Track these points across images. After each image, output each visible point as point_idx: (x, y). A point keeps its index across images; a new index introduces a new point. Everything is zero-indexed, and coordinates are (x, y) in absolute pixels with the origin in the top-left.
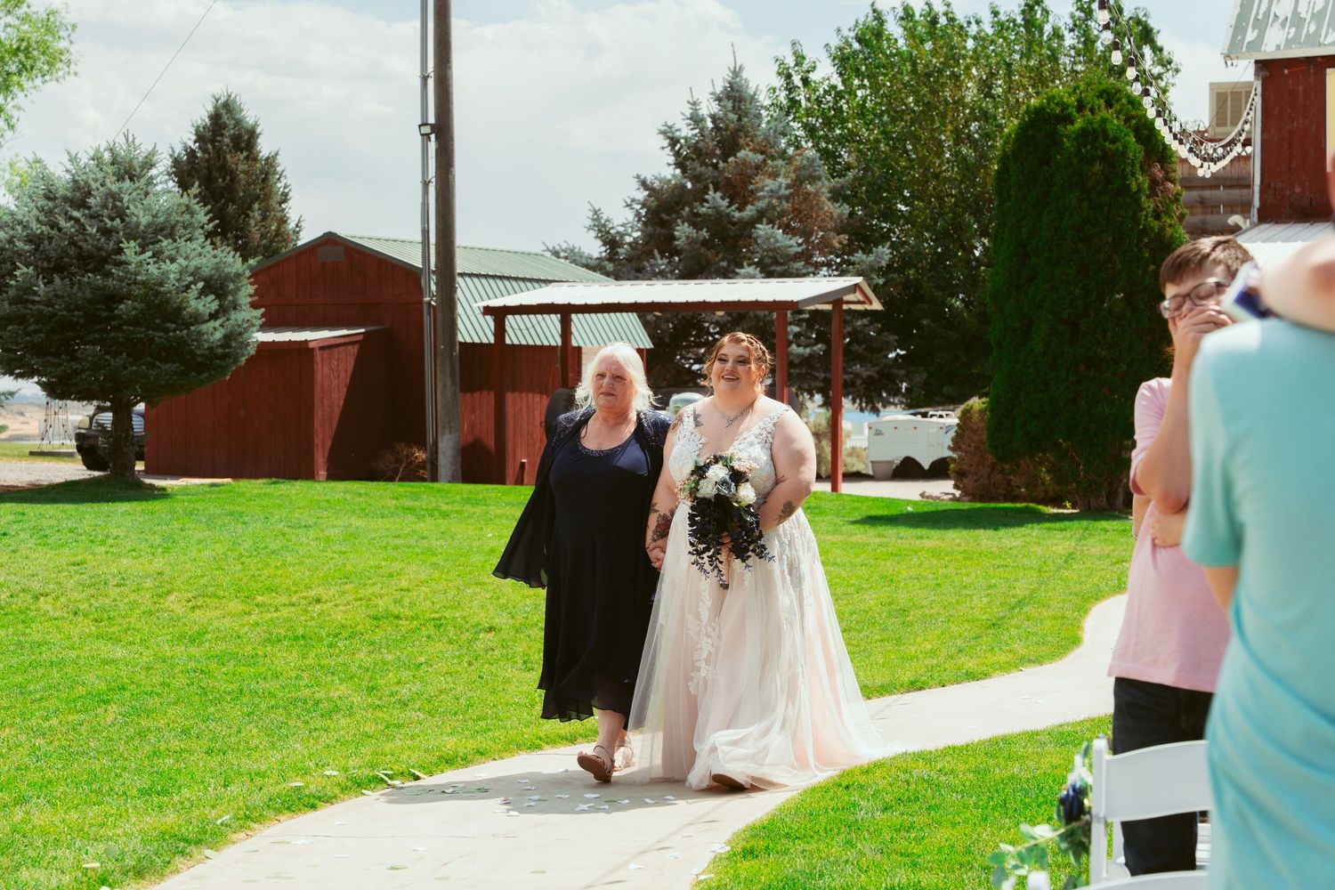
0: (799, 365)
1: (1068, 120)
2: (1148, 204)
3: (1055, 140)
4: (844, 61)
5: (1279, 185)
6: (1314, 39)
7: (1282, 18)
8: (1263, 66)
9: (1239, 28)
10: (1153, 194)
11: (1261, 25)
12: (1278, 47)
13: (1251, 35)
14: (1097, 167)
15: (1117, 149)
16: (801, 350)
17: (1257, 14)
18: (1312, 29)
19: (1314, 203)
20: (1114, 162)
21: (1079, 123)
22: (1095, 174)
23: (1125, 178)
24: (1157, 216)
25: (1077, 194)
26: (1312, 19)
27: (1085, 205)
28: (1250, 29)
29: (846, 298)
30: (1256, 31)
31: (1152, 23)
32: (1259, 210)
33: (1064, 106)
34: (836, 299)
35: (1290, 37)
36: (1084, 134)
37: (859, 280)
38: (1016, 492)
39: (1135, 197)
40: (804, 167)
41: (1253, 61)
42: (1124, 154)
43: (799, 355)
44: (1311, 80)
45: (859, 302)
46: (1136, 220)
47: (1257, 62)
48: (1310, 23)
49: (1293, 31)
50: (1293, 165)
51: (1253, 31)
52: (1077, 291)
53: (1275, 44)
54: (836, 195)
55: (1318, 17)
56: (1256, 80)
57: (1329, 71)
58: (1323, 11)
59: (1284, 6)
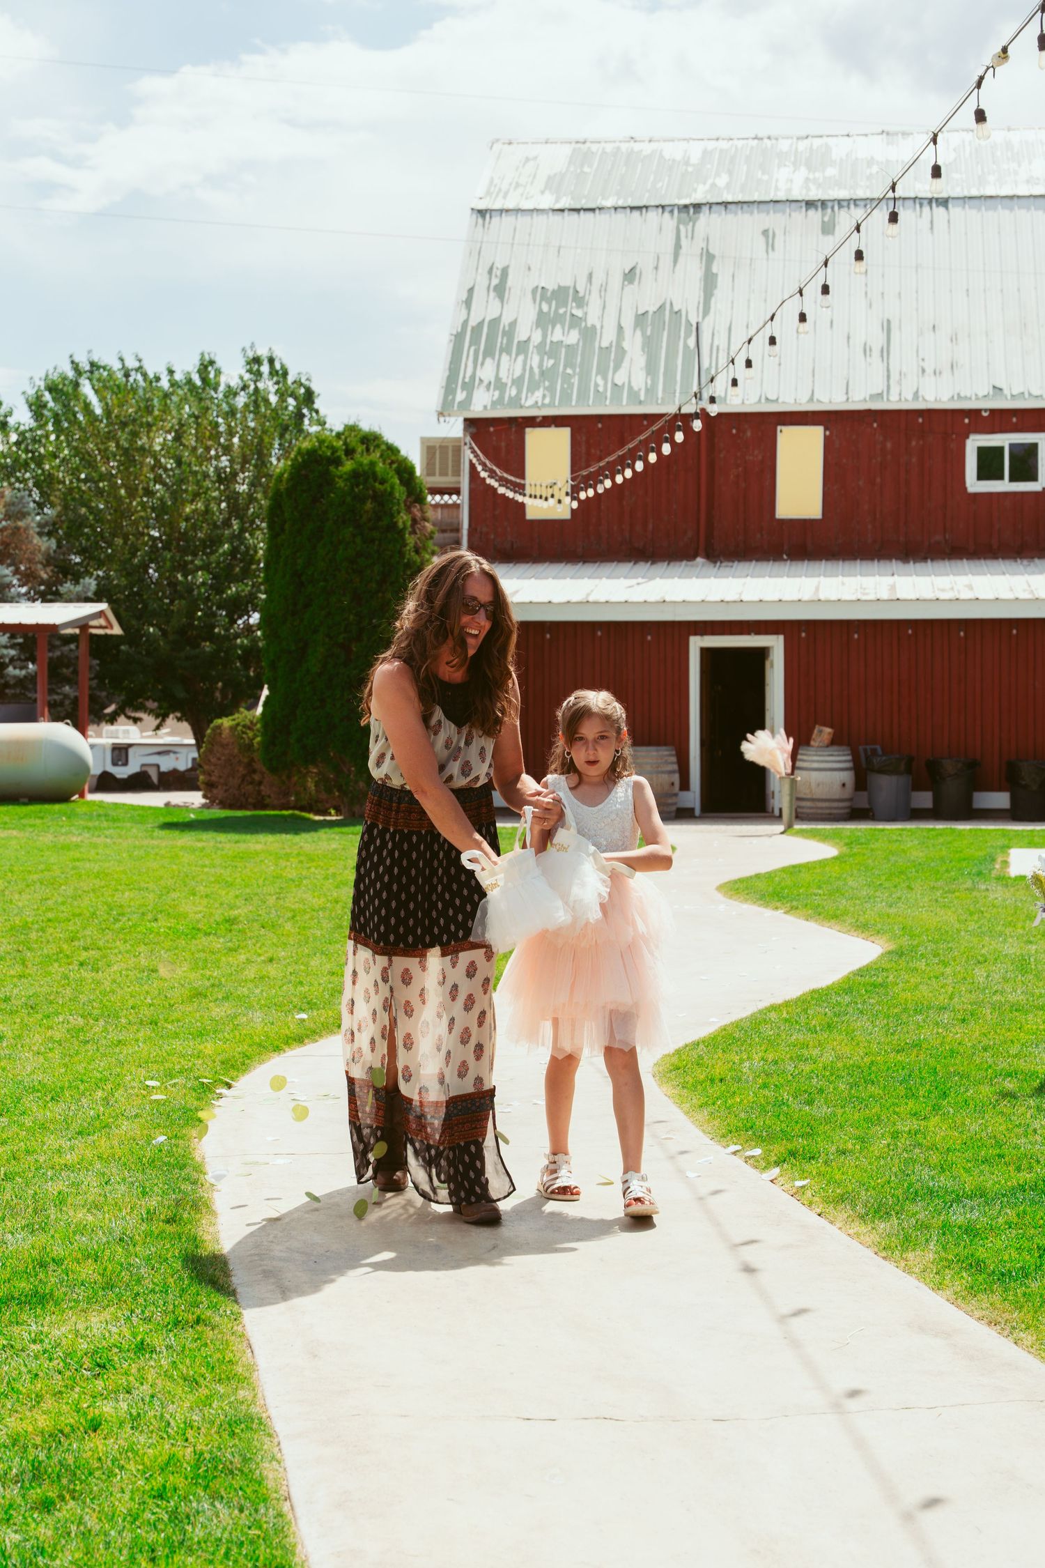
0: (14, 686)
1: (337, 462)
2: (411, 540)
3: (327, 481)
4: (37, 407)
5: (485, 529)
6: (515, 401)
7: (486, 382)
8: (470, 423)
9: (449, 389)
10: (414, 532)
11: (469, 387)
12: (485, 407)
13: (460, 396)
14: (369, 505)
15: (385, 490)
16: (17, 672)
17: (464, 377)
18: (514, 392)
19: (515, 546)
20: (383, 500)
21: (348, 466)
22: (367, 512)
23: (392, 516)
24: (417, 551)
25: (351, 529)
26: (513, 384)
27: (358, 540)
28: (459, 390)
29: (93, 623)
30: (465, 393)
31: (315, 387)
33: (334, 450)
34: (83, 624)
35: (495, 398)
36: (355, 475)
37: (103, 606)
38: (267, 801)
39: (401, 533)
40: (13, 504)
41: (461, 420)
42: (391, 494)
43: (15, 677)
44: (512, 437)
45: (101, 627)
46: (402, 555)
47: (466, 420)
48: (511, 387)
49: (497, 393)
50: (497, 512)
51: (462, 392)
52: (352, 617)
53: (482, 405)
54: (49, 530)
55: (518, 382)
56: (465, 435)
57: (528, 430)
58: (521, 378)
59: (487, 372)
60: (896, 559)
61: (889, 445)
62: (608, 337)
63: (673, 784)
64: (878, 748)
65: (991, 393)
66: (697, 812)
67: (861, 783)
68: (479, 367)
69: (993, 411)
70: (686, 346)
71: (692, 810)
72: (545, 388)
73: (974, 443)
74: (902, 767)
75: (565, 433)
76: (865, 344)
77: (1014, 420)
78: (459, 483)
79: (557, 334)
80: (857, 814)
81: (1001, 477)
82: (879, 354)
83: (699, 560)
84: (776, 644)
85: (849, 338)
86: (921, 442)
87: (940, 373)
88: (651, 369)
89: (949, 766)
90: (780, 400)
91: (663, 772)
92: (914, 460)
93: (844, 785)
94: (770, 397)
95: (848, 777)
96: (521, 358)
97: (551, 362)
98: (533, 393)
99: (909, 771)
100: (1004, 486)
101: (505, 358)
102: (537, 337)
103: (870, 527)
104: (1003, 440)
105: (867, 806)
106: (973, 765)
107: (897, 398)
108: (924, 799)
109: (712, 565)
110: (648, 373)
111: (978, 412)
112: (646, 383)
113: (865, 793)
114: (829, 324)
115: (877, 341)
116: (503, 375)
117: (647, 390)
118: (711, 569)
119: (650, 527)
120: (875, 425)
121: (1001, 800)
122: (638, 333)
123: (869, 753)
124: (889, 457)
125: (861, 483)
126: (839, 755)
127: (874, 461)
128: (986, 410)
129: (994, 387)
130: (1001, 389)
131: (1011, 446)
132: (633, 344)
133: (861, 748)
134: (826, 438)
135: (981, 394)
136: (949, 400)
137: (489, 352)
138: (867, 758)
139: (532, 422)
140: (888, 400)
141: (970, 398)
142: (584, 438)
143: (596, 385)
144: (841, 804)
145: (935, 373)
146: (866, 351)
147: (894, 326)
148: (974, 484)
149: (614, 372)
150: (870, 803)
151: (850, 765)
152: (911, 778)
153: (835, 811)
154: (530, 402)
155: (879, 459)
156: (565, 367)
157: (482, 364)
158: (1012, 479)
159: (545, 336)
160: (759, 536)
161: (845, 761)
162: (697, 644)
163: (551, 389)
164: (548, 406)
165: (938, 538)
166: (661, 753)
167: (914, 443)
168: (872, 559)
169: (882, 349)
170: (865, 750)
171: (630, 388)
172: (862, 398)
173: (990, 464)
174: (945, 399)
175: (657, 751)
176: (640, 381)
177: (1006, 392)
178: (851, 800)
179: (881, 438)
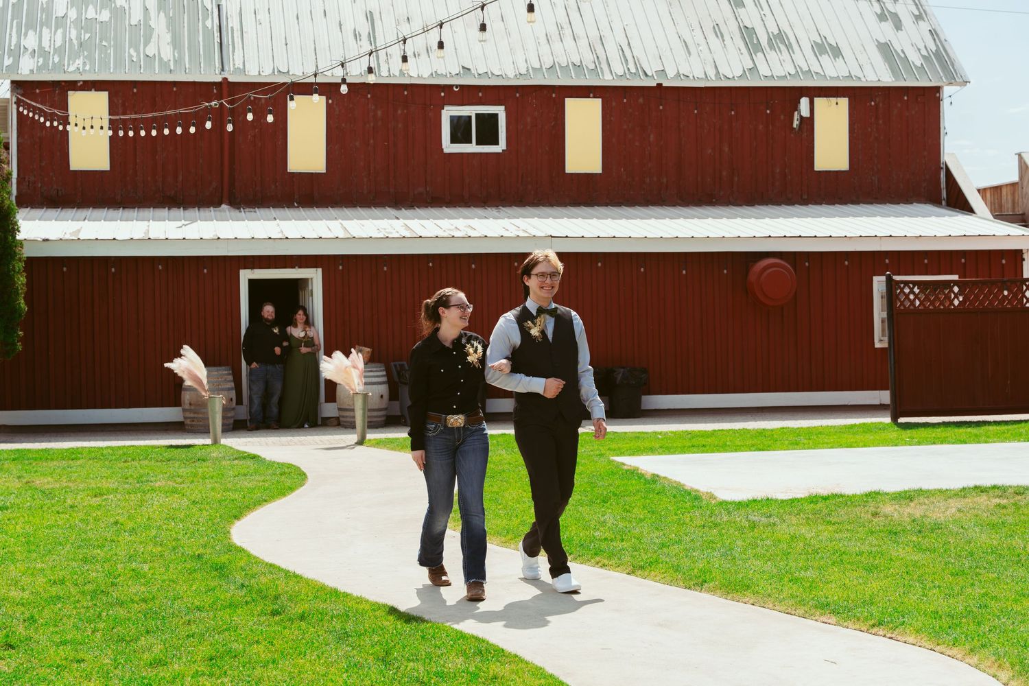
5: (32, 179)
6: (60, 66)
7: (30, 50)
8: (17, 85)
11: (15, 54)
12: (32, 71)
13: (8, 61)
17: (10, 45)
18: (57, 60)
19: (60, 193)
26: (55, 53)
28: (6, 57)
30: (11, 58)
32: (17, 197)
35: (39, 64)
41: (9, 81)
44: (56, 99)
47: (13, 82)
48: (53, 56)
49: (41, 60)
50: (43, 164)
51: (9, 58)
53: (28, 69)
55: (59, 51)
56: (12, 96)
57: (70, 93)
58: (63, 47)
59: (30, 41)
60: (389, 207)
61: (379, 113)
62: (136, 16)
63: (231, 399)
65: (462, 72)
67: (394, 394)
68: (22, 37)
69: (462, 87)
70: (205, 27)
72: (85, 57)
73: (448, 113)
75: (104, 96)
76: (355, 30)
77: (480, 94)
78: (8, 138)
79: (91, 13)
80: (392, 421)
81: (470, 142)
82: (367, 38)
83: (224, 206)
84: (315, 276)
85: (340, 25)
86: (405, 111)
87: (419, 55)
88: (176, 44)
90: (290, 73)
91: (223, 390)
92: (400, 126)
93: (382, 396)
94: (281, 70)
95: (384, 389)
96: (60, 31)
97: (88, 36)
98: (74, 61)
100: (472, 148)
101: (45, 31)
102: (73, 14)
103: (365, 180)
104: (470, 111)
105: (399, 414)
107: (387, 74)
109: (237, 211)
110: (175, 48)
111: (451, 86)
112: (174, 55)
113: (397, 403)
114: (323, 14)
115: (364, 29)
116: (45, 44)
117: (175, 61)
118: (235, 213)
119: (180, 178)
120: (369, 96)
122: (162, 14)
123: (399, 369)
124: (380, 123)
125: (357, 144)
126: (376, 371)
127: (368, 126)
128: (457, 86)
129: (463, 67)
130: (469, 69)
131: (477, 115)
132: (159, 23)
133: (392, 364)
134: (328, 106)
135: (453, 73)
136: (429, 77)
137: (31, 25)
138: (398, 373)
139: (74, 86)
140: (380, 75)
141: (446, 75)
142: (120, 101)
143: (130, 56)
144: (375, 414)
146: (357, 36)
147: (376, 16)
148: (448, 147)
149: (145, 46)
150: (401, 411)
151: (385, 379)
153: (375, 419)
154: (72, 68)
155: (372, 124)
156: (101, 40)
157: (26, 34)
158: (478, 143)
159: (80, 14)
160: (273, 187)
161: (382, 376)
162: (246, 275)
163: (90, 58)
164: (89, 71)
165: (421, 189)
166: (220, 372)
167: (399, 112)
168: (370, 207)
169: (369, 33)
170: (395, 366)
171: (161, 59)
172: (358, 73)
173: (461, 131)
174: (426, 76)
175: (217, 371)
176: (167, 53)
177: (473, 71)
178: (386, 409)
179: (373, 107)
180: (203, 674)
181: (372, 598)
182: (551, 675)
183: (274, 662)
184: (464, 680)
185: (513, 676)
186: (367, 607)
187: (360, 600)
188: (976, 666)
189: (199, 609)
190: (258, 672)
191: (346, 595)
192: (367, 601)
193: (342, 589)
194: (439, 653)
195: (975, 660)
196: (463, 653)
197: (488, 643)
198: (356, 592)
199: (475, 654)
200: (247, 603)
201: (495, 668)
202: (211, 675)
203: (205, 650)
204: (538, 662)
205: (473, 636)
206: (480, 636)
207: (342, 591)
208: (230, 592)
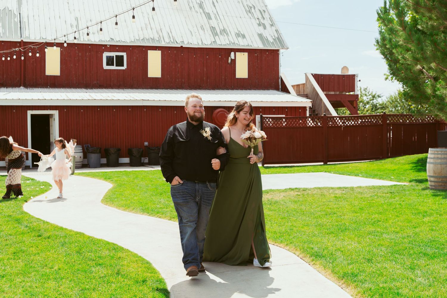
60: (84, 88)
61: (80, 54)
64: (89, 145)
65: (110, 40)
66: (31, 167)
67: (85, 156)
69: (110, 45)
70: (14, 21)
71: (30, 166)
73: (106, 55)
74: (98, 151)
76: (71, 24)
77: (117, 48)
80: (84, 166)
81: (113, 65)
82: (75, 27)
83: (21, 87)
84: (56, 113)
85: (66, 22)
86: (90, 54)
87: (95, 33)
89: (112, 151)
90: (47, 39)
92: (88, 59)
93: (80, 157)
94: (44, 38)
95: (81, 155)
99: (100, 152)
100: (114, 67)
103: (75, 78)
104: (114, 54)
105: (87, 163)
106: (119, 150)
107: (83, 40)
108: (104, 161)
109: (27, 89)
110: (3, 28)
111: (106, 45)
112: (2, 31)
113: (86, 159)
114: (59, 17)
115: (75, 23)
117: (3, 34)
118: (26, 90)
119: (5, 76)
120: (76, 48)
121: (126, 160)
124: (80, 58)
125: (72, 65)
126: (79, 148)
127: (76, 59)
128: (109, 45)
129: (111, 38)
130: (113, 39)
131: (116, 56)
133: (85, 145)
134: (61, 51)
135: (107, 40)
136: (98, 41)
138: (87, 149)
140: (80, 40)
141: (105, 41)
144: (78, 163)
145: (93, 34)
146: (72, 26)
147: (79, 19)
148: (105, 67)
150: (88, 162)
151: (82, 151)
152: (100, 154)
153: (78, 165)
155: (77, 58)
158: (116, 66)
160: (40, 80)
162: (30, 113)
165: (95, 82)
167: (87, 54)
168: (76, 88)
169: (76, 25)
170: (86, 146)
172: (72, 39)
173: (110, 61)
176: (0, 31)
177: (115, 40)
178: (82, 162)
179: (78, 52)
180: (11, 259)
181: (75, 230)
182: (140, 257)
183: (38, 254)
184: (108, 259)
185: (126, 257)
186: (74, 233)
187: (71, 231)
188: (288, 250)
189: (10, 235)
190: (32, 257)
191: (66, 229)
192: (73, 231)
193: (64, 227)
194: (100, 249)
195: (288, 248)
196: (109, 249)
197: (117, 245)
198: (69, 228)
199: (113, 250)
200: (28, 232)
201: (120, 254)
202: (14, 259)
203: (12, 250)
204: (136, 252)
205: (112, 243)
206: (115, 243)
207: (64, 228)
208: (22, 228)
